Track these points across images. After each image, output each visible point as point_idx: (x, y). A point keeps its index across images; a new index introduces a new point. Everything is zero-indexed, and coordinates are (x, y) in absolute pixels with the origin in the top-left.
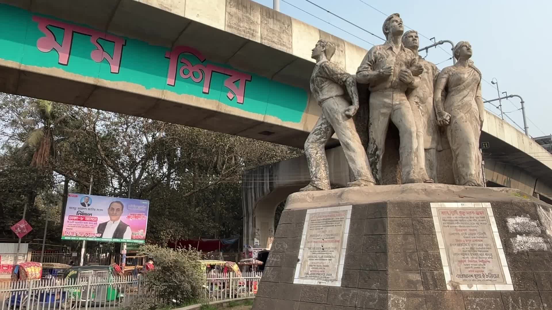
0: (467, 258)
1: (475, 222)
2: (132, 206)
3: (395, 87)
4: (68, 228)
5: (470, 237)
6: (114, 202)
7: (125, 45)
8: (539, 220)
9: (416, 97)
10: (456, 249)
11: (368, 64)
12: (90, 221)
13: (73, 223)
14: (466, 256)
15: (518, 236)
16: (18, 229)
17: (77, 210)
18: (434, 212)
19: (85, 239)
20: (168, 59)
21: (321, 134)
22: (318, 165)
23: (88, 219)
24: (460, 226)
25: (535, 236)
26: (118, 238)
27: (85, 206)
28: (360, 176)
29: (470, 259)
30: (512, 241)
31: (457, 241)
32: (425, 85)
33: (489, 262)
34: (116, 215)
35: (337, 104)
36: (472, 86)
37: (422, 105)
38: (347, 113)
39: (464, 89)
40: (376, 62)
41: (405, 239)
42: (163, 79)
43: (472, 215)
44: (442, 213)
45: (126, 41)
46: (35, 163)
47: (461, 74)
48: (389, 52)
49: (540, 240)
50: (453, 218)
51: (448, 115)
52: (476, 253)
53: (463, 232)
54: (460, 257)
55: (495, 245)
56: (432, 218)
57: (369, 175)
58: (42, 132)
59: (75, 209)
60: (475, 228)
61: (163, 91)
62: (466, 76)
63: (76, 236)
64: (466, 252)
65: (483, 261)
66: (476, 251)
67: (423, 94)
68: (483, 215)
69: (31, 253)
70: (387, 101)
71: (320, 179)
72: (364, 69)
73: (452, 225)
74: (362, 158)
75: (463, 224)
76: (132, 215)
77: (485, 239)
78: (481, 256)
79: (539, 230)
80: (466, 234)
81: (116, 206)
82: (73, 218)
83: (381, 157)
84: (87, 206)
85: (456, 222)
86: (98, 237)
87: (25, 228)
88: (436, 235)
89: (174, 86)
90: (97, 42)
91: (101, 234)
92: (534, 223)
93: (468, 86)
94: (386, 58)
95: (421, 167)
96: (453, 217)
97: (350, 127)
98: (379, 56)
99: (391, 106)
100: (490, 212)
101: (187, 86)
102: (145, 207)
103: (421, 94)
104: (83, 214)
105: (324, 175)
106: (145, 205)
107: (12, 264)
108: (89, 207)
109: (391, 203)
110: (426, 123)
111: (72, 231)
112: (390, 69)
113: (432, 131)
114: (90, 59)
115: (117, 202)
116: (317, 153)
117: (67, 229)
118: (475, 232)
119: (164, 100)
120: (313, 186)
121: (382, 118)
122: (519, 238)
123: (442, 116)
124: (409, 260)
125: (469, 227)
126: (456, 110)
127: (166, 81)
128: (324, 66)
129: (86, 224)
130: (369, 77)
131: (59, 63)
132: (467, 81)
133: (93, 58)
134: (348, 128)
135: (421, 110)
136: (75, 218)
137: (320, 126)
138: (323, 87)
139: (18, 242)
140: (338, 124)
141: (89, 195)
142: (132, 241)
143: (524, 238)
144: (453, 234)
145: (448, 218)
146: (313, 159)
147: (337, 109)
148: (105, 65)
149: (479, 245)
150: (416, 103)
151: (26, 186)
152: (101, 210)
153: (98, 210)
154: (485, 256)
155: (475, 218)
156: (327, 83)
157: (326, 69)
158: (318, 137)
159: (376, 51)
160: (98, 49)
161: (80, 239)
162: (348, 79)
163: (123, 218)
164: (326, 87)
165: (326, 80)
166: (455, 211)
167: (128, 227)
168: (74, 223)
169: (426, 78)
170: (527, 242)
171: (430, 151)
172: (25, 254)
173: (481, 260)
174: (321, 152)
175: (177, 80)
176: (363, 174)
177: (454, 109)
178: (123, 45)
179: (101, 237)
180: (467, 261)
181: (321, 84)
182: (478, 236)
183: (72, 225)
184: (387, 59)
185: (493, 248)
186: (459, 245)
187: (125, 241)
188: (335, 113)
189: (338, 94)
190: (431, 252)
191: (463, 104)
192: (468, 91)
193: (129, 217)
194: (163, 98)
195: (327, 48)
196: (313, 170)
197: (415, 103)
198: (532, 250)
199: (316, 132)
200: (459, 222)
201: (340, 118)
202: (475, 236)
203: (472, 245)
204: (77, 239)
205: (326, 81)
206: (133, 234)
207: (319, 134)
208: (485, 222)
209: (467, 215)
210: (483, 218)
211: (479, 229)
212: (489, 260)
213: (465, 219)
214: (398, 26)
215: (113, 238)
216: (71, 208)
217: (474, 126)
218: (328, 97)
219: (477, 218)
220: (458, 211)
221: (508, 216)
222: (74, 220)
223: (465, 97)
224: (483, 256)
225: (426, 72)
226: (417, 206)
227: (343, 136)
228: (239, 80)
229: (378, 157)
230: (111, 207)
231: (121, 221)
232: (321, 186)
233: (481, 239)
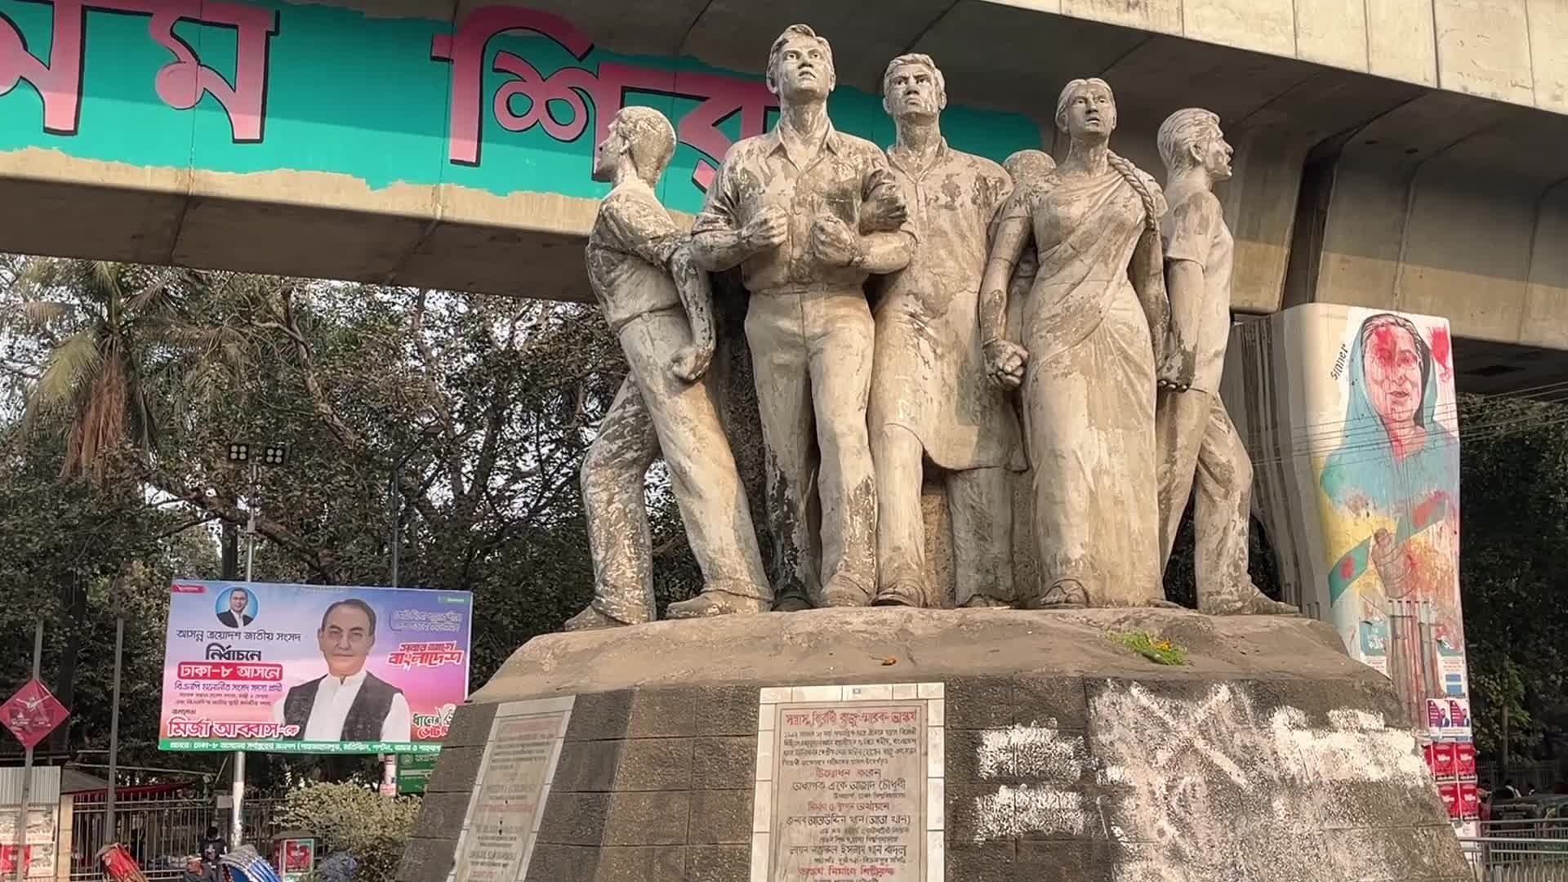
0: (827, 860)
1: (880, 747)
2: (407, 614)
3: (805, 280)
4: (180, 707)
5: (852, 795)
6: (340, 603)
7: (277, 32)
8: (1086, 737)
9: (911, 297)
10: (801, 833)
11: (716, 208)
12: (255, 679)
13: (196, 691)
14: (825, 856)
15: (1003, 788)
16: (21, 716)
17: (208, 641)
18: (766, 717)
19: (241, 745)
20: (446, 64)
21: (622, 436)
22: (611, 544)
23: (247, 674)
24: (833, 761)
25: (1058, 788)
26: (363, 739)
27: (234, 624)
28: (714, 578)
29: (836, 865)
30: (980, 806)
31: (812, 806)
32: (943, 253)
33: (891, 872)
34: (348, 653)
35: (652, 340)
36: (1101, 242)
37: (932, 323)
38: (676, 368)
39: (1072, 258)
40: (738, 200)
41: (660, 805)
42: (432, 142)
43: (878, 725)
44: (790, 719)
45: (278, 14)
46: (76, 468)
47: (1058, 204)
48: (777, 163)
49: (1072, 799)
50: (819, 734)
51: (1015, 353)
52: (858, 843)
53: (839, 778)
54: (809, 857)
55: (922, 821)
56: (756, 736)
57: (745, 572)
58: (91, 348)
59: (200, 637)
60: (877, 766)
61: (436, 190)
62: (1076, 211)
63: (211, 737)
64: (831, 843)
65: (873, 868)
66: (860, 839)
67: (935, 285)
68: (912, 723)
69: (71, 799)
70: (787, 324)
71: (614, 587)
72: (705, 227)
73: (812, 758)
74: (725, 518)
75: (844, 753)
76: (409, 649)
77: (897, 801)
78: (871, 856)
79: (1075, 769)
80: (843, 784)
81: (350, 617)
82: (193, 670)
83: (802, 507)
84: (240, 622)
85: (824, 748)
86: (288, 739)
87: (42, 710)
88: (753, 789)
89: (477, 164)
90: (173, 34)
91: (298, 727)
92: (1067, 747)
93: (1087, 242)
94: (763, 185)
95: (897, 544)
96: (819, 731)
97: (691, 415)
98: (743, 181)
99: (800, 340)
100: (936, 714)
101: (529, 158)
102: (456, 617)
103: (925, 285)
104: (227, 653)
105: (629, 574)
106: (455, 608)
107: (10, 842)
108: (251, 627)
109: (644, 691)
110: (953, 381)
111: (195, 718)
112: (765, 227)
113: (978, 408)
114: (156, 100)
115: (349, 602)
116: (610, 502)
117: (175, 712)
118: (875, 778)
119: (442, 223)
120: (598, 611)
121: (782, 383)
122: (1004, 794)
123: (994, 357)
124: (658, 868)
125: (858, 761)
126: (1044, 333)
127: (444, 150)
128: (606, 214)
129: (243, 692)
130: (714, 254)
131: (47, 130)
132: (1083, 228)
133: (164, 101)
134: (684, 420)
135: (929, 338)
136: (201, 670)
137: (621, 410)
138: (615, 279)
139: (22, 764)
140: (656, 407)
141: (247, 585)
142: (415, 748)
143: (1022, 796)
144: (805, 786)
145: (803, 734)
146: (597, 521)
147: (649, 357)
148: (208, 118)
149: (876, 819)
150: (912, 315)
151: (46, 554)
152: (293, 636)
153: (280, 635)
154: (884, 854)
155: (885, 735)
156: (626, 267)
157: (612, 222)
158: (614, 447)
159: (736, 163)
160: (179, 62)
161: (225, 746)
162: (676, 256)
163: (378, 664)
164: (625, 282)
165: (620, 256)
166: (828, 713)
167: (397, 696)
168: (201, 691)
169: (947, 227)
170: (1026, 809)
171: (975, 474)
172: (50, 805)
173: (868, 865)
174: (625, 496)
175: (487, 141)
176: (725, 570)
177: (1039, 330)
178: (268, 34)
179: (299, 737)
180: (826, 871)
181: (608, 273)
182: (879, 791)
183: (192, 698)
184: (767, 190)
185: (914, 829)
186: (814, 820)
187: (388, 748)
188: (645, 369)
189: (659, 305)
190: (725, 844)
191: (1068, 309)
192: (1088, 261)
193: (397, 658)
194: (438, 217)
195: (635, 140)
196: (600, 558)
197: (907, 317)
198: (1034, 835)
199: (610, 431)
200: (834, 747)
201: (659, 386)
202: (871, 791)
203: (854, 819)
204: (214, 746)
205: (622, 261)
206: (416, 720)
207: (617, 438)
208: (911, 745)
209: (862, 725)
210: (909, 732)
211: (888, 770)
212: (891, 865)
213: (851, 737)
214: (798, 72)
215: (343, 739)
216: (183, 634)
217: (1118, 384)
218: (627, 316)
219: (889, 732)
220: (838, 712)
221: (987, 725)
222: (197, 676)
223: (1074, 286)
224: (878, 855)
225: (946, 207)
226: (720, 698)
227: (672, 446)
228: (740, 109)
229: (792, 507)
230: (331, 621)
231: (369, 674)
232: (616, 610)
233: (885, 800)
